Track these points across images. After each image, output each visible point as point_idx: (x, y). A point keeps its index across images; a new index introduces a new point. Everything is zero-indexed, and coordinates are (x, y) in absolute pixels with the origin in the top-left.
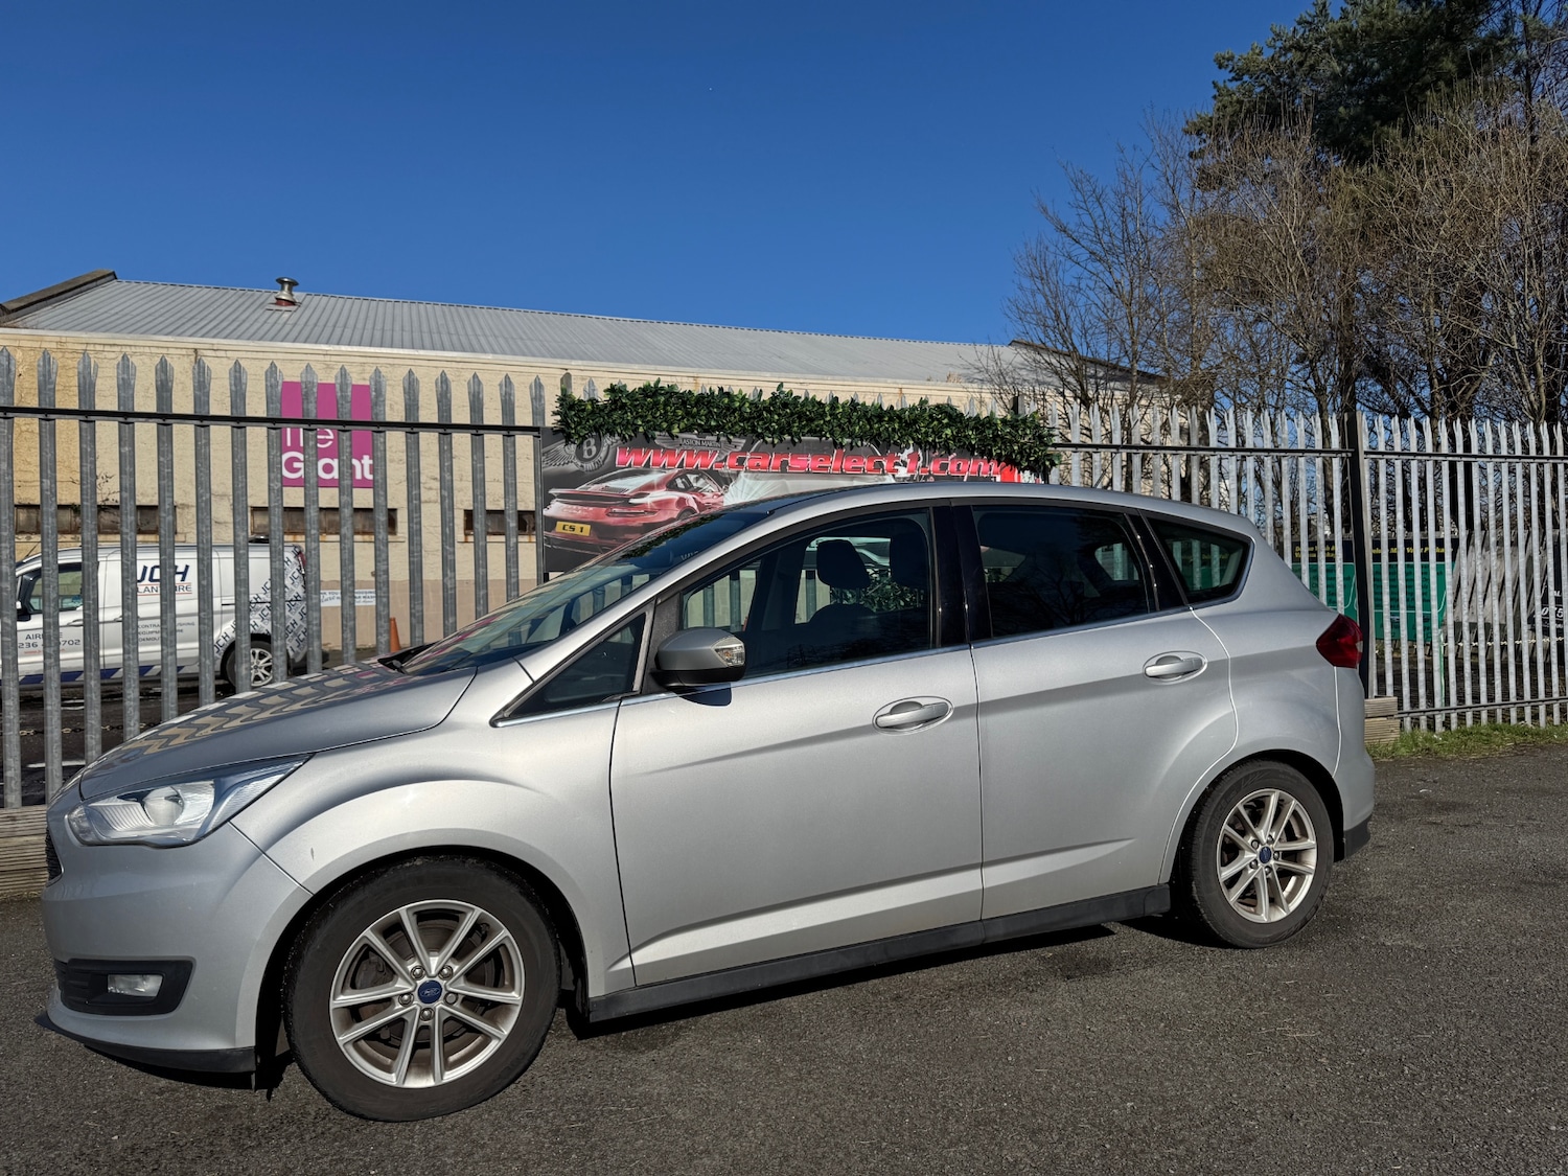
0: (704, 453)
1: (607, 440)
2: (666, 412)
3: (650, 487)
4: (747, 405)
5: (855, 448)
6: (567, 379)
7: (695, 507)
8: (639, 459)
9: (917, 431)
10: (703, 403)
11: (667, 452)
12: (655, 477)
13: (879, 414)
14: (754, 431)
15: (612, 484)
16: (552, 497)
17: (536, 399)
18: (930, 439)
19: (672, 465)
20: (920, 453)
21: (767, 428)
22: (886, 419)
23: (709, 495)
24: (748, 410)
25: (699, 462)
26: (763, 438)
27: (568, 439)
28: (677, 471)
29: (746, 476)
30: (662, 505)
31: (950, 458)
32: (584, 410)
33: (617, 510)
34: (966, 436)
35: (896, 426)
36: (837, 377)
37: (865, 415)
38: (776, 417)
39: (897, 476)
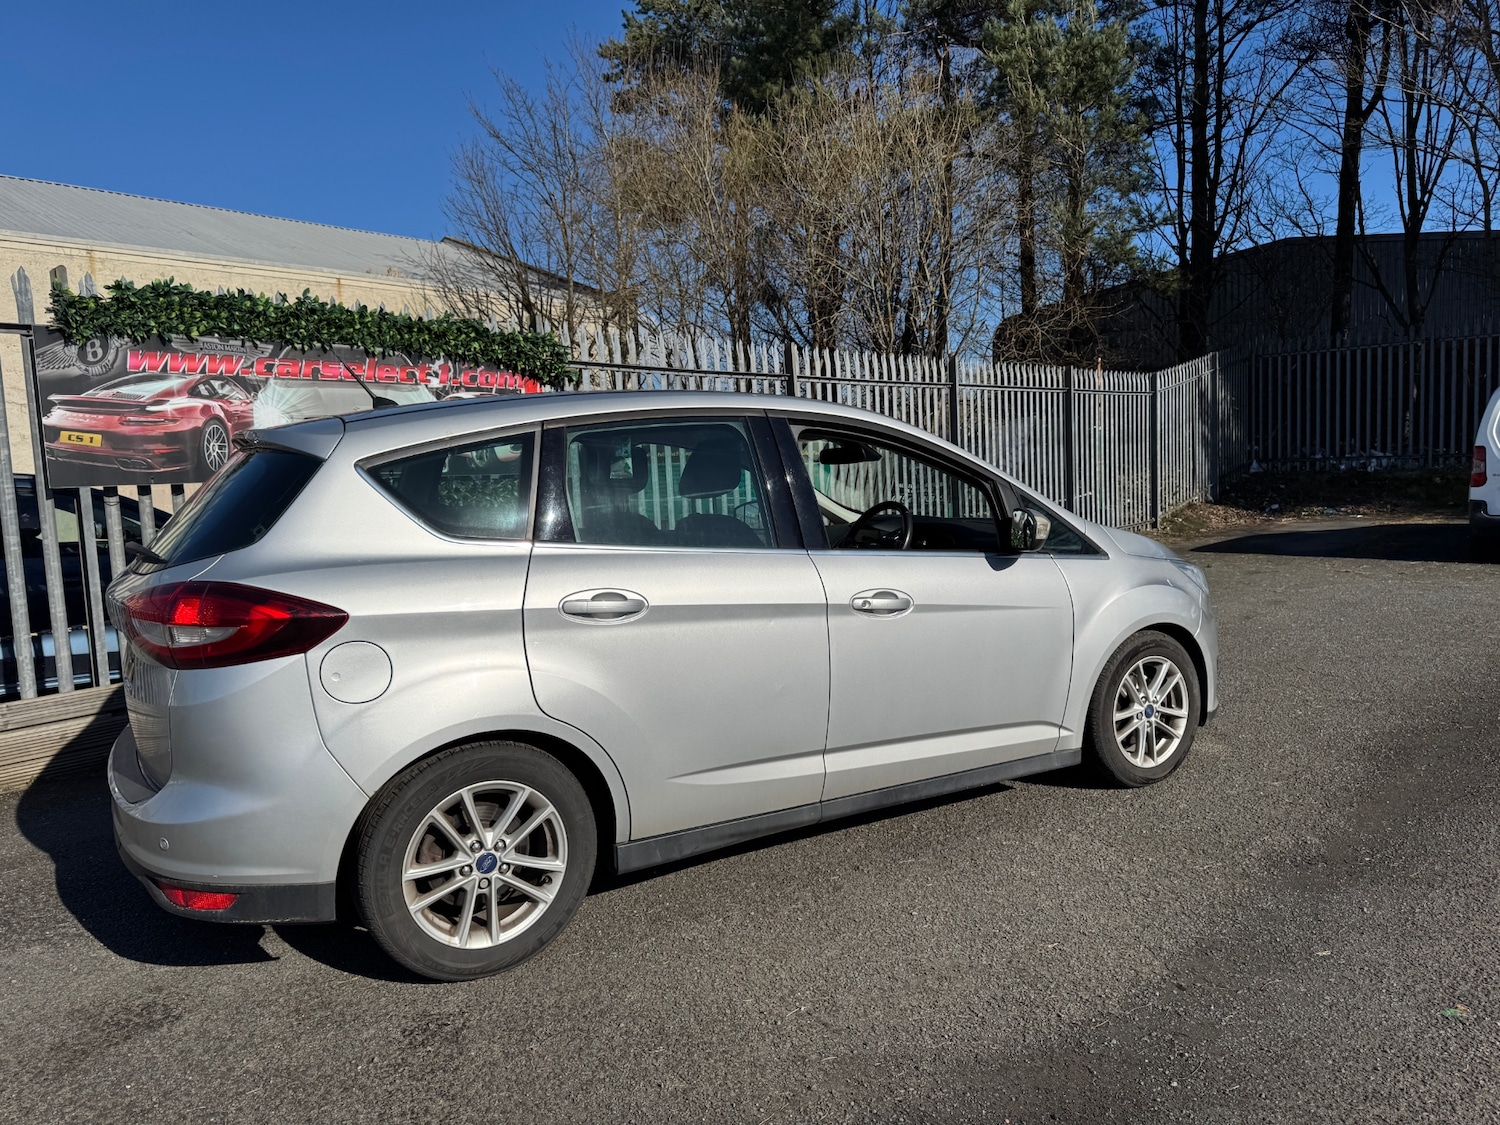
0: (228, 359)
1: (115, 342)
2: (182, 313)
3: (169, 394)
4: (272, 309)
5: (387, 358)
6: (58, 273)
7: (222, 415)
8: (154, 363)
9: (447, 343)
10: (223, 306)
11: (186, 356)
12: (174, 383)
13: (409, 325)
14: (281, 336)
15: (124, 390)
16: (53, 404)
17: (20, 292)
18: (460, 352)
19: (193, 370)
20: (450, 364)
21: (296, 335)
22: (415, 330)
23: (237, 402)
24: (273, 315)
25: (223, 367)
26: (293, 345)
27: (68, 340)
28: (198, 376)
29: (276, 383)
30: (185, 412)
31: (479, 370)
32: (86, 308)
33: (132, 418)
34: (493, 351)
35: (427, 337)
36: (266, 262)
37: (394, 325)
38: (304, 323)
39: (429, 386)
